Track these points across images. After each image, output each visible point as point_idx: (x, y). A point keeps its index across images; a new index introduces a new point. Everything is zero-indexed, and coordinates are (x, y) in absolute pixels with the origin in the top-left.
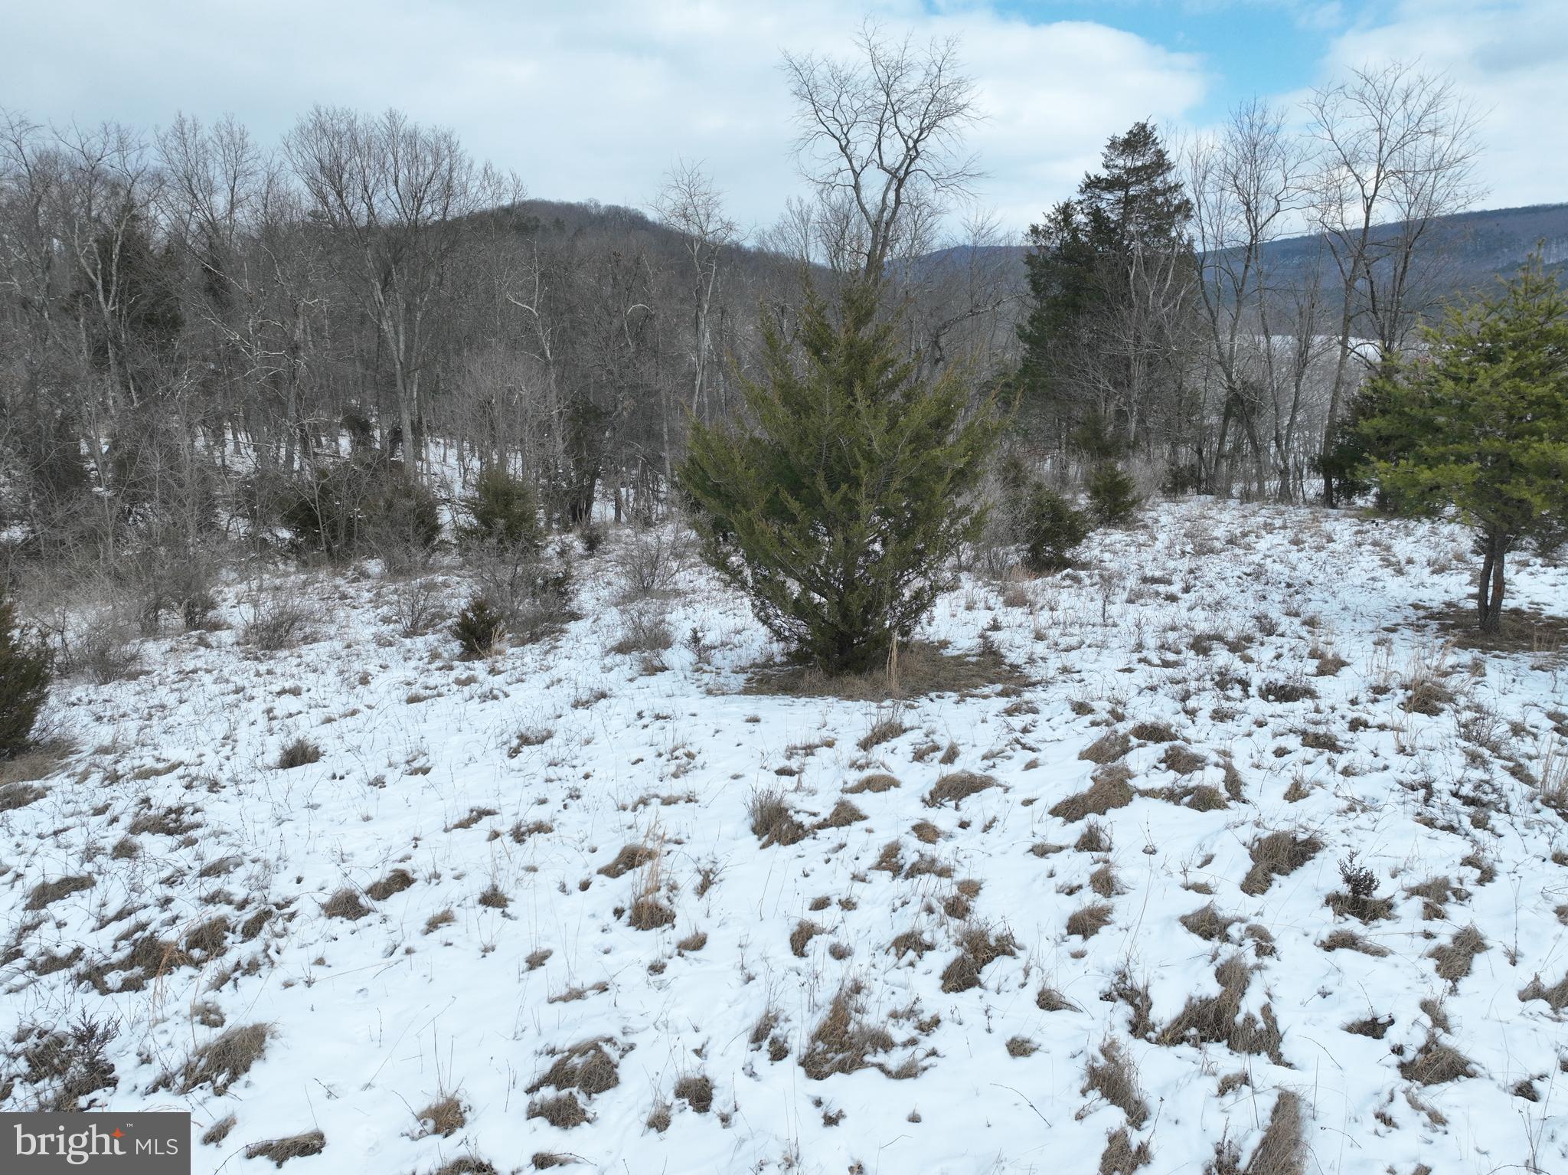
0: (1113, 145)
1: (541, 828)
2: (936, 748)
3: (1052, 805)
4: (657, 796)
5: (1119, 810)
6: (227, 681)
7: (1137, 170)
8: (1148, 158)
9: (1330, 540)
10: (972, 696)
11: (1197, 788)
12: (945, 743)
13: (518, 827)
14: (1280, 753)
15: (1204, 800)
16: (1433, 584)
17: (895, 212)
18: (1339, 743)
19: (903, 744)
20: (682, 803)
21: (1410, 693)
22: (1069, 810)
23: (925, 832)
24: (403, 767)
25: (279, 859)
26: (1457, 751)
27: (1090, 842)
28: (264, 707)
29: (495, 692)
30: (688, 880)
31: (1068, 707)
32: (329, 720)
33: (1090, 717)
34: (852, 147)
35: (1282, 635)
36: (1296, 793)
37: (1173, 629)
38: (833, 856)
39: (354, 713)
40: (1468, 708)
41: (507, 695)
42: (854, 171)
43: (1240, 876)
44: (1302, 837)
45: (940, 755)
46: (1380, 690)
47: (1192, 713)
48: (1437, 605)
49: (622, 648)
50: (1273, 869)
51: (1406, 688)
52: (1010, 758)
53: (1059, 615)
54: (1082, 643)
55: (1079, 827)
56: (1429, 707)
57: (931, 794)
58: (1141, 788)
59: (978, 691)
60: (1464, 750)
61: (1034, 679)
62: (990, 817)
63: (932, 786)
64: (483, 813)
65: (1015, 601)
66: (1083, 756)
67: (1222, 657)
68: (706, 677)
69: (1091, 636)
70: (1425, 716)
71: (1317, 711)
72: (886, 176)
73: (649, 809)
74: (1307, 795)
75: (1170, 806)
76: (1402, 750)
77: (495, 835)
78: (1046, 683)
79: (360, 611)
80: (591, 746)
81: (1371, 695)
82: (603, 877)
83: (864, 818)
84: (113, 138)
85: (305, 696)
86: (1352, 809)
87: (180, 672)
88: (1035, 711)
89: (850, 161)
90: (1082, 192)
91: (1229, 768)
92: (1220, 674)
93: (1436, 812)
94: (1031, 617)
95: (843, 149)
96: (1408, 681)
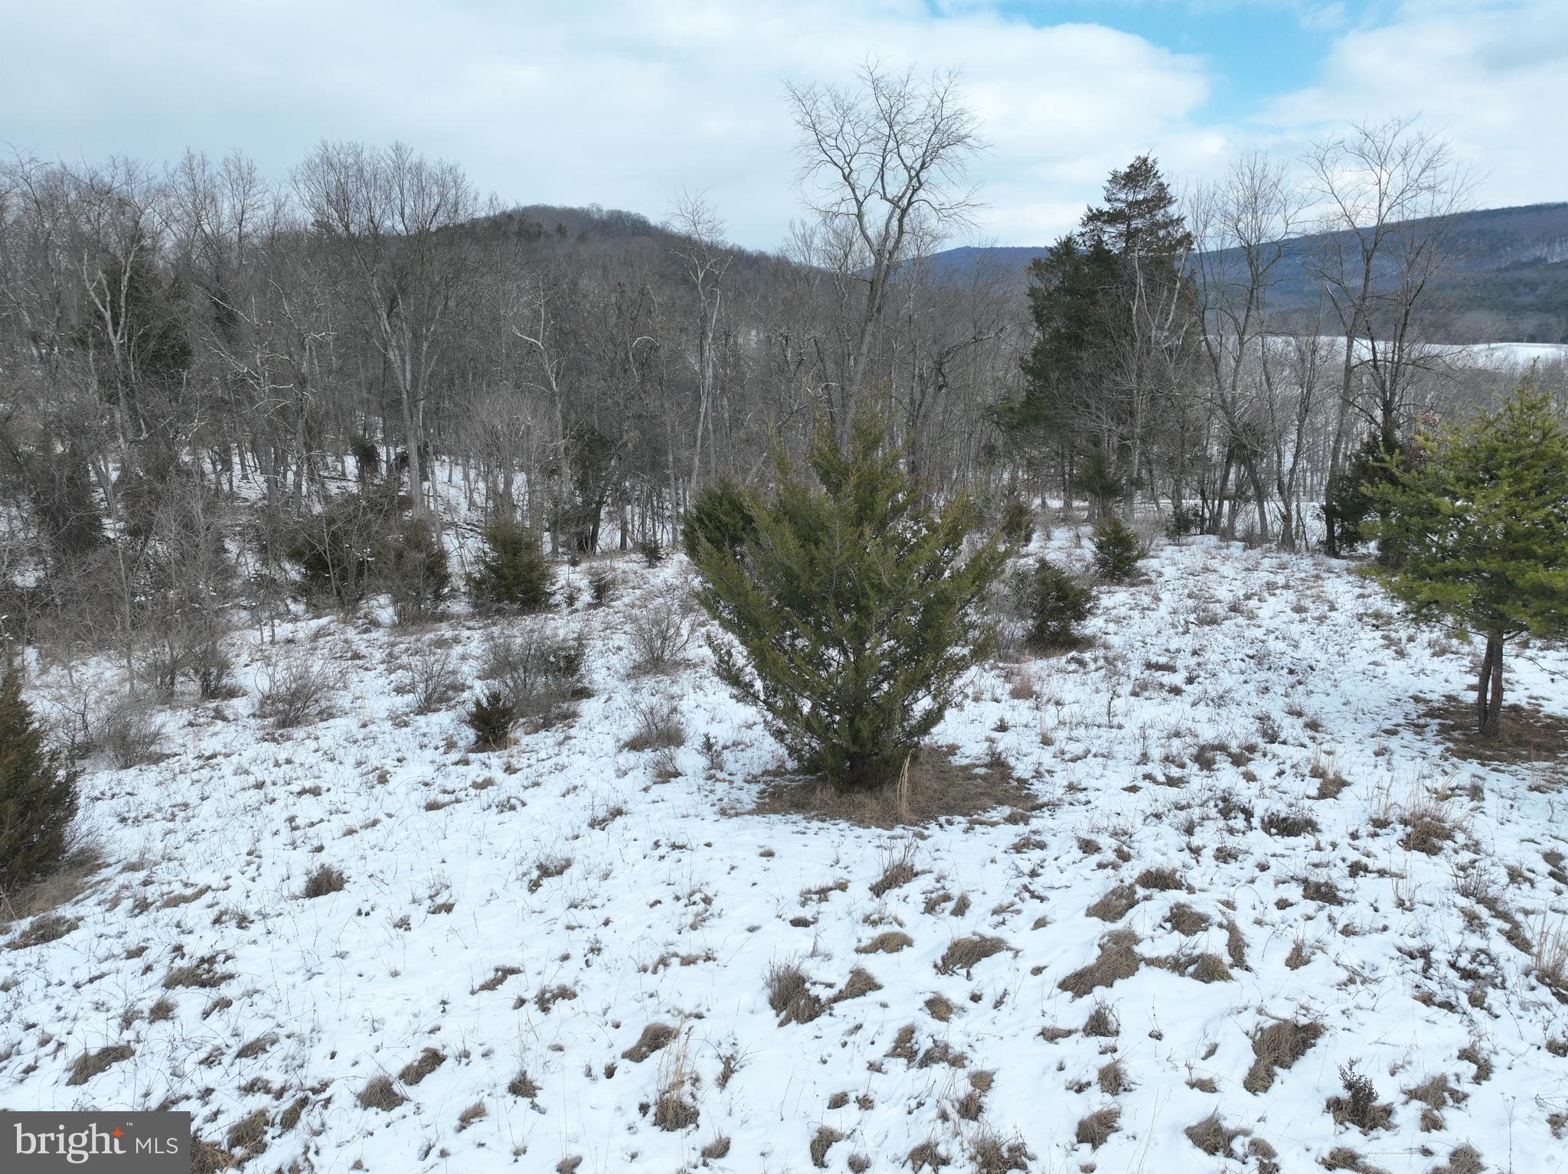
0: (1115, 178)
1: (565, 993)
2: (947, 898)
3: (1060, 978)
4: (676, 955)
5: (1126, 981)
6: (247, 772)
7: (1138, 203)
8: (1150, 192)
9: (1333, 608)
10: (981, 823)
11: (1201, 956)
12: (956, 893)
13: (543, 993)
14: (1283, 904)
15: (1208, 970)
16: (1434, 671)
17: (898, 242)
18: (1340, 894)
19: (914, 890)
20: (700, 962)
21: (1409, 829)
22: (1078, 984)
23: (939, 1008)
24: (428, 903)
25: (313, 1030)
26: (1454, 910)
27: (1099, 1025)
28: (286, 815)
29: (513, 801)
30: (710, 1070)
31: (1075, 844)
32: (351, 832)
33: (1096, 858)
34: (854, 176)
35: (1284, 743)
36: (1297, 959)
37: (1177, 735)
38: (850, 1039)
39: (375, 823)
40: (1466, 847)
41: (524, 804)
42: (857, 200)
43: (1243, 1072)
44: (1303, 1021)
45: (950, 906)
46: (1380, 824)
47: (1196, 851)
48: (1436, 698)
49: (636, 745)
50: (1275, 1062)
51: (1405, 822)
52: (1018, 912)
53: (1066, 712)
54: (1087, 752)
55: (1086, 1005)
56: (1428, 845)
57: (943, 959)
58: (1147, 955)
59: (985, 817)
60: (1463, 910)
61: (1040, 801)
62: (1000, 992)
63: (944, 951)
64: (507, 972)
65: (1022, 692)
66: (1091, 912)
67: (1227, 776)
68: (721, 788)
69: (1097, 742)
70: (1424, 854)
71: (1319, 848)
72: (887, 207)
73: (670, 970)
74: (1307, 962)
75: (1175, 977)
76: (1401, 904)
77: (521, 1002)
78: (1053, 806)
79: (372, 674)
80: (609, 881)
81: (1371, 829)
82: (627, 1061)
83: (879, 987)
84: (122, 170)
85: (325, 797)
86: (1352, 981)
87: (199, 757)
88: (1042, 846)
89: (853, 190)
90: (1084, 225)
91: (1232, 928)
92: (1224, 800)
93: (1433, 986)
94: (1038, 714)
95: (846, 178)
96: (1407, 815)
